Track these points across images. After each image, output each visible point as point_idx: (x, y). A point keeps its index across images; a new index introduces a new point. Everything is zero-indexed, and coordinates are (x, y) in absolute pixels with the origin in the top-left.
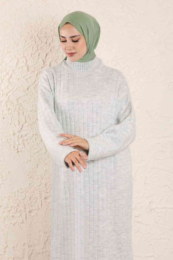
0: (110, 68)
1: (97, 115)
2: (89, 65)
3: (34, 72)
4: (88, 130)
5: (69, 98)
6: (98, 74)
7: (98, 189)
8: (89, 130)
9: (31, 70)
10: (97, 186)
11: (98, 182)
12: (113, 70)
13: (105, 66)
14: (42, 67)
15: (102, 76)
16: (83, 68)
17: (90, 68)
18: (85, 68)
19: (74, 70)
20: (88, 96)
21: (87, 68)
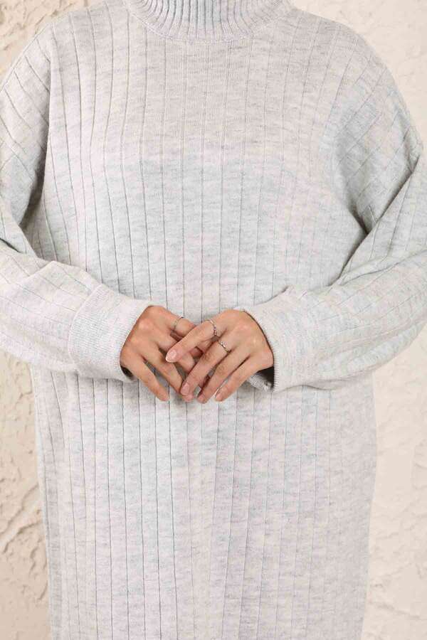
0: (318, 20)
1: (259, 223)
2: (231, 7)
3: (23, 28)
4: (222, 282)
5: (143, 145)
6: (268, 46)
7: (251, 515)
8: (226, 280)
9: (13, 22)
10: (247, 503)
11: (252, 487)
12: (328, 27)
13: (295, 10)
14: (56, 13)
15: (285, 51)
16: (209, 18)
17: (238, 17)
18: (216, 16)
19: (167, 23)
20: (227, 142)
21: (224, 14)
